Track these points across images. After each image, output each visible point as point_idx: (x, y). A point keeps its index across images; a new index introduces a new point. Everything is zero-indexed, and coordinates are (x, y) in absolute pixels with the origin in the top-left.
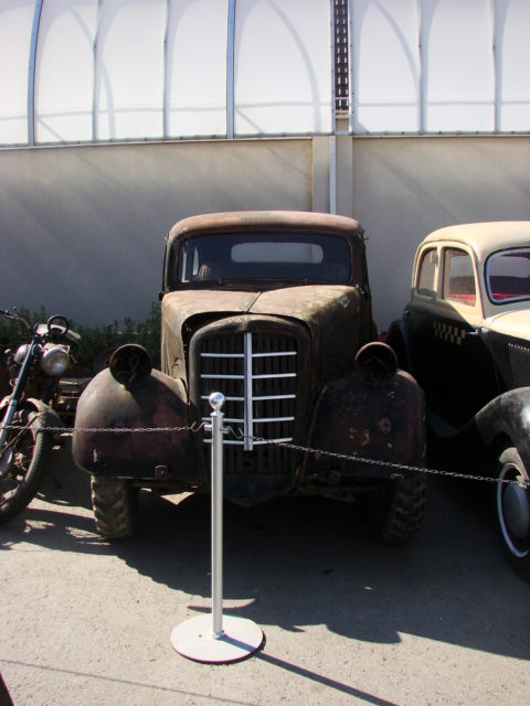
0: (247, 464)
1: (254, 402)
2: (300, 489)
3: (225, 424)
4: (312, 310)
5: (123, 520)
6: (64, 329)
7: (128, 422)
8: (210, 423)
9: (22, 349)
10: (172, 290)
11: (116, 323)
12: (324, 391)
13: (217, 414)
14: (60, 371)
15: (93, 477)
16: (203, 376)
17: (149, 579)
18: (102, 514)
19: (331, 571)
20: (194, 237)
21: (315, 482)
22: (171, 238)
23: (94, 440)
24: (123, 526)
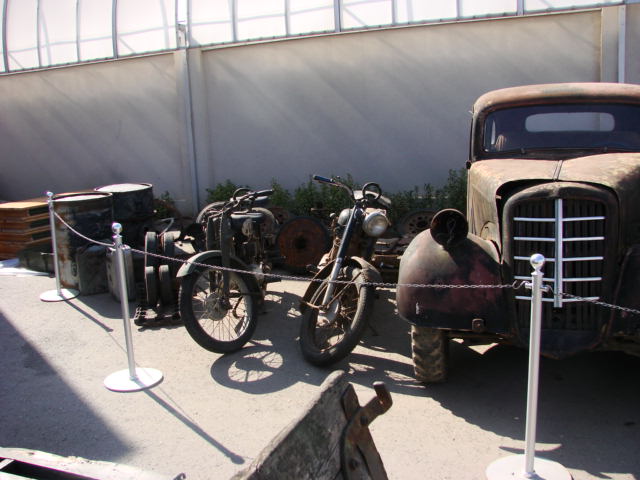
0: (555, 320)
1: (564, 263)
2: (605, 345)
3: (545, 283)
4: (618, 177)
5: (439, 366)
6: (377, 195)
7: (447, 279)
8: (530, 281)
9: (344, 213)
10: (478, 159)
11: (417, 189)
12: (628, 254)
13: (537, 274)
14: (379, 233)
15: (413, 327)
16: (516, 238)
17: (463, 420)
18: (420, 360)
19: (633, 423)
20: (497, 110)
21: (619, 339)
22: (476, 112)
23: (415, 295)
24: (438, 372)
